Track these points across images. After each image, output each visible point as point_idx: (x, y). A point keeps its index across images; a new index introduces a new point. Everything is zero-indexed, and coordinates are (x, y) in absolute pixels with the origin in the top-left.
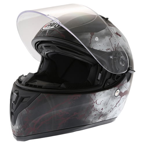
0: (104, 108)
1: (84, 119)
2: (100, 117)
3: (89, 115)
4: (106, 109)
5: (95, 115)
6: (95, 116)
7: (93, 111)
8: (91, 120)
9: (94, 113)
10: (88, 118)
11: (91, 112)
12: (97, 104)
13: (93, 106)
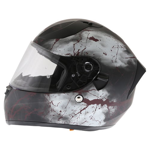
0: (62, 111)
1: (43, 117)
2: (59, 119)
3: (47, 114)
4: (66, 113)
5: (54, 115)
6: (54, 117)
7: (51, 111)
8: (50, 119)
9: (52, 113)
10: (46, 116)
11: (49, 112)
12: (54, 105)
13: (50, 106)
